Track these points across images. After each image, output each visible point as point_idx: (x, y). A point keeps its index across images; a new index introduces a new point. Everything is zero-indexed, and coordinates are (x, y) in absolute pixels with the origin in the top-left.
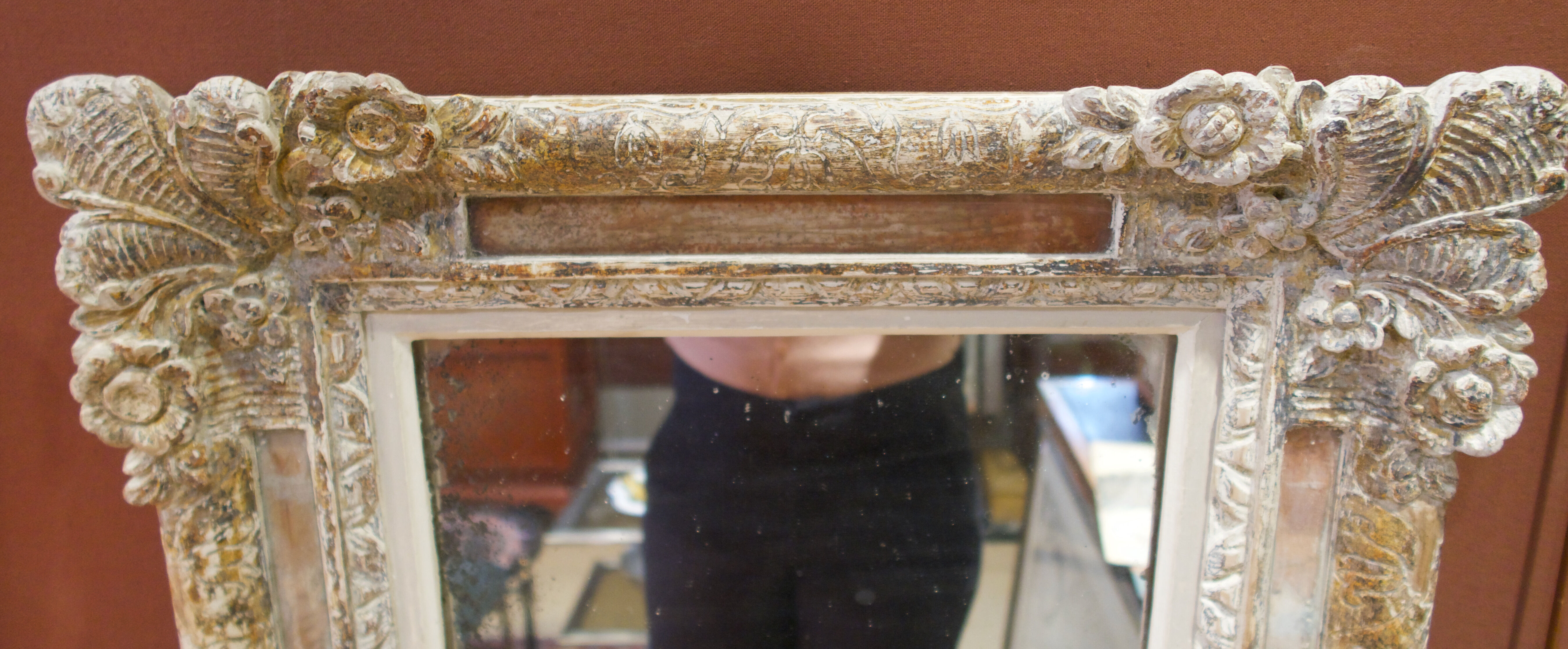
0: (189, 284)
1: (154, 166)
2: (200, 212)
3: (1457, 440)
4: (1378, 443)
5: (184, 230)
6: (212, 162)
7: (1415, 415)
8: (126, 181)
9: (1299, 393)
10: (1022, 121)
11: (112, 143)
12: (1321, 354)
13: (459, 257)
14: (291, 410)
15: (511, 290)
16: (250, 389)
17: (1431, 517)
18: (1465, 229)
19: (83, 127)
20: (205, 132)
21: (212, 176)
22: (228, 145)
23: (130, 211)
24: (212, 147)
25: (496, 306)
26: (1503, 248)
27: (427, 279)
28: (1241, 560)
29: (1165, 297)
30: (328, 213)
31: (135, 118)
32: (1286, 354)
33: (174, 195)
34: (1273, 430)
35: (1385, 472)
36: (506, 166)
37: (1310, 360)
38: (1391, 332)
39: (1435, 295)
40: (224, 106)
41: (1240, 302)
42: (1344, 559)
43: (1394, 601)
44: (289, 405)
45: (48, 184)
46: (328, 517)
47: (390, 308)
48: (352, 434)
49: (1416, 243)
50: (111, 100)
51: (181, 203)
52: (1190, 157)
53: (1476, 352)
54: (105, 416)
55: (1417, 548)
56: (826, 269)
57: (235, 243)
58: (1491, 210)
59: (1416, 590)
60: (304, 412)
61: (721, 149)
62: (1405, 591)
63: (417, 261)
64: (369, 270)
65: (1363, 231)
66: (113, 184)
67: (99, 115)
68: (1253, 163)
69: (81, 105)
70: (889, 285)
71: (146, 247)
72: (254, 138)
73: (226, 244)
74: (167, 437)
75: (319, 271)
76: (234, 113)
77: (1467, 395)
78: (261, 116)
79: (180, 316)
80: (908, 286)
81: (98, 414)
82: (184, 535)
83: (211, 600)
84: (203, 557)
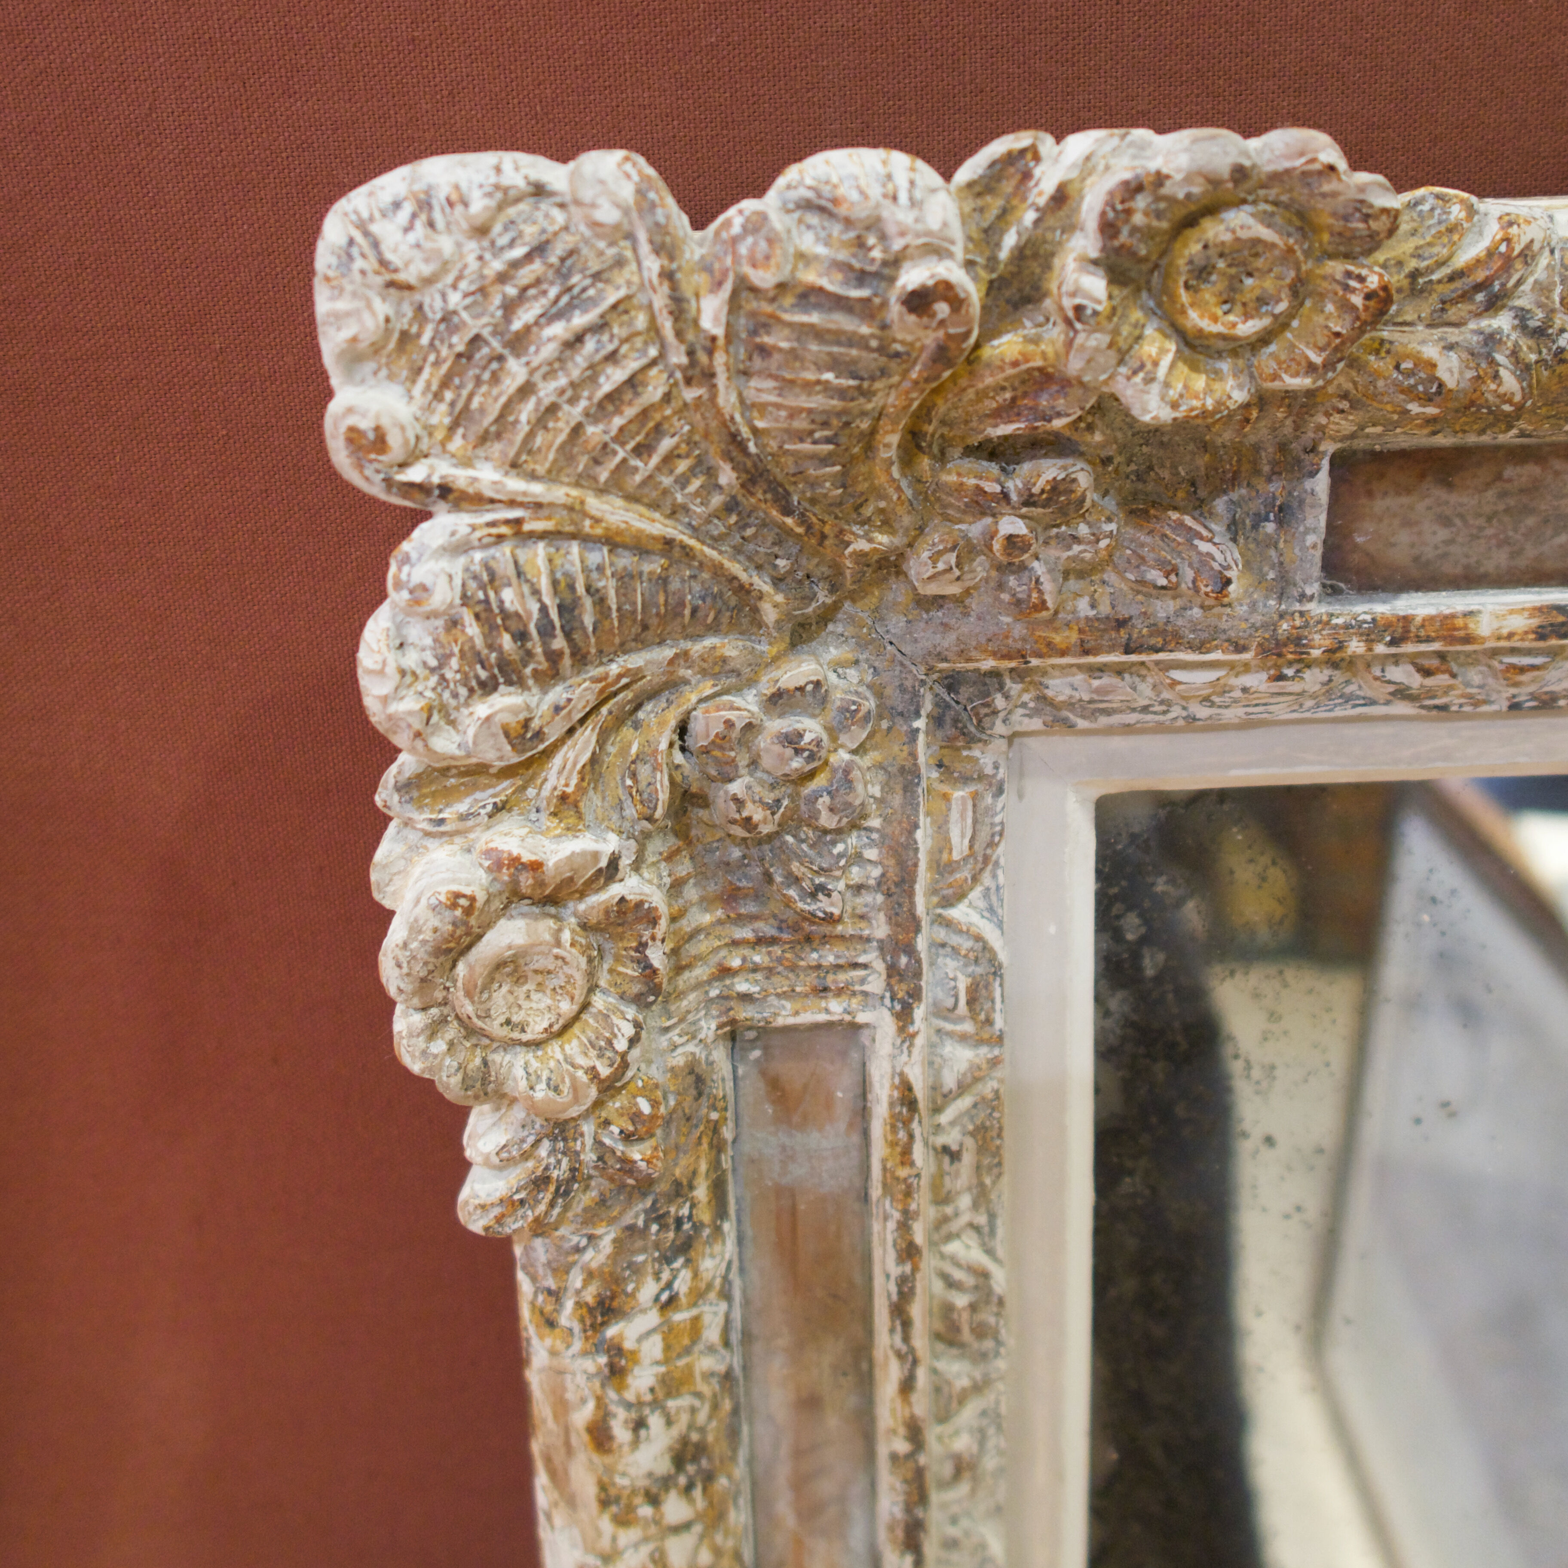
0: (669, 689)
1: (654, 392)
2: (731, 506)
5: (687, 552)
6: (810, 376)
8: (577, 430)
11: (558, 330)
13: (1303, 598)
14: (842, 977)
15: (1403, 674)
16: (745, 933)
19: (482, 291)
20: (813, 296)
21: (794, 413)
22: (865, 330)
23: (575, 509)
24: (818, 333)
25: (1339, 712)
27: (1217, 656)
30: (1029, 501)
31: (619, 263)
33: (682, 466)
36: (1524, 369)
40: (875, 224)
44: (838, 968)
45: (368, 442)
46: (903, 1225)
47: (1082, 724)
48: (968, 1027)
50: (560, 217)
51: (696, 484)
54: (452, 1031)
57: (777, 581)
60: (876, 984)
63: (1196, 612)
64: (1074, 637)
66: (539, 440)
67: (528, 257)
69: (481, 231)
71: (600, 602)
72: (942, 309)
73: (761, 583)
74: (592, 1071)
75: (948, 642)
76: (897, 245)
78: (958, 250)
79: (644, 771)
81: (433, 1030)
82: (589, 1296)
83: (636, 1443)
84: (628, 1345)
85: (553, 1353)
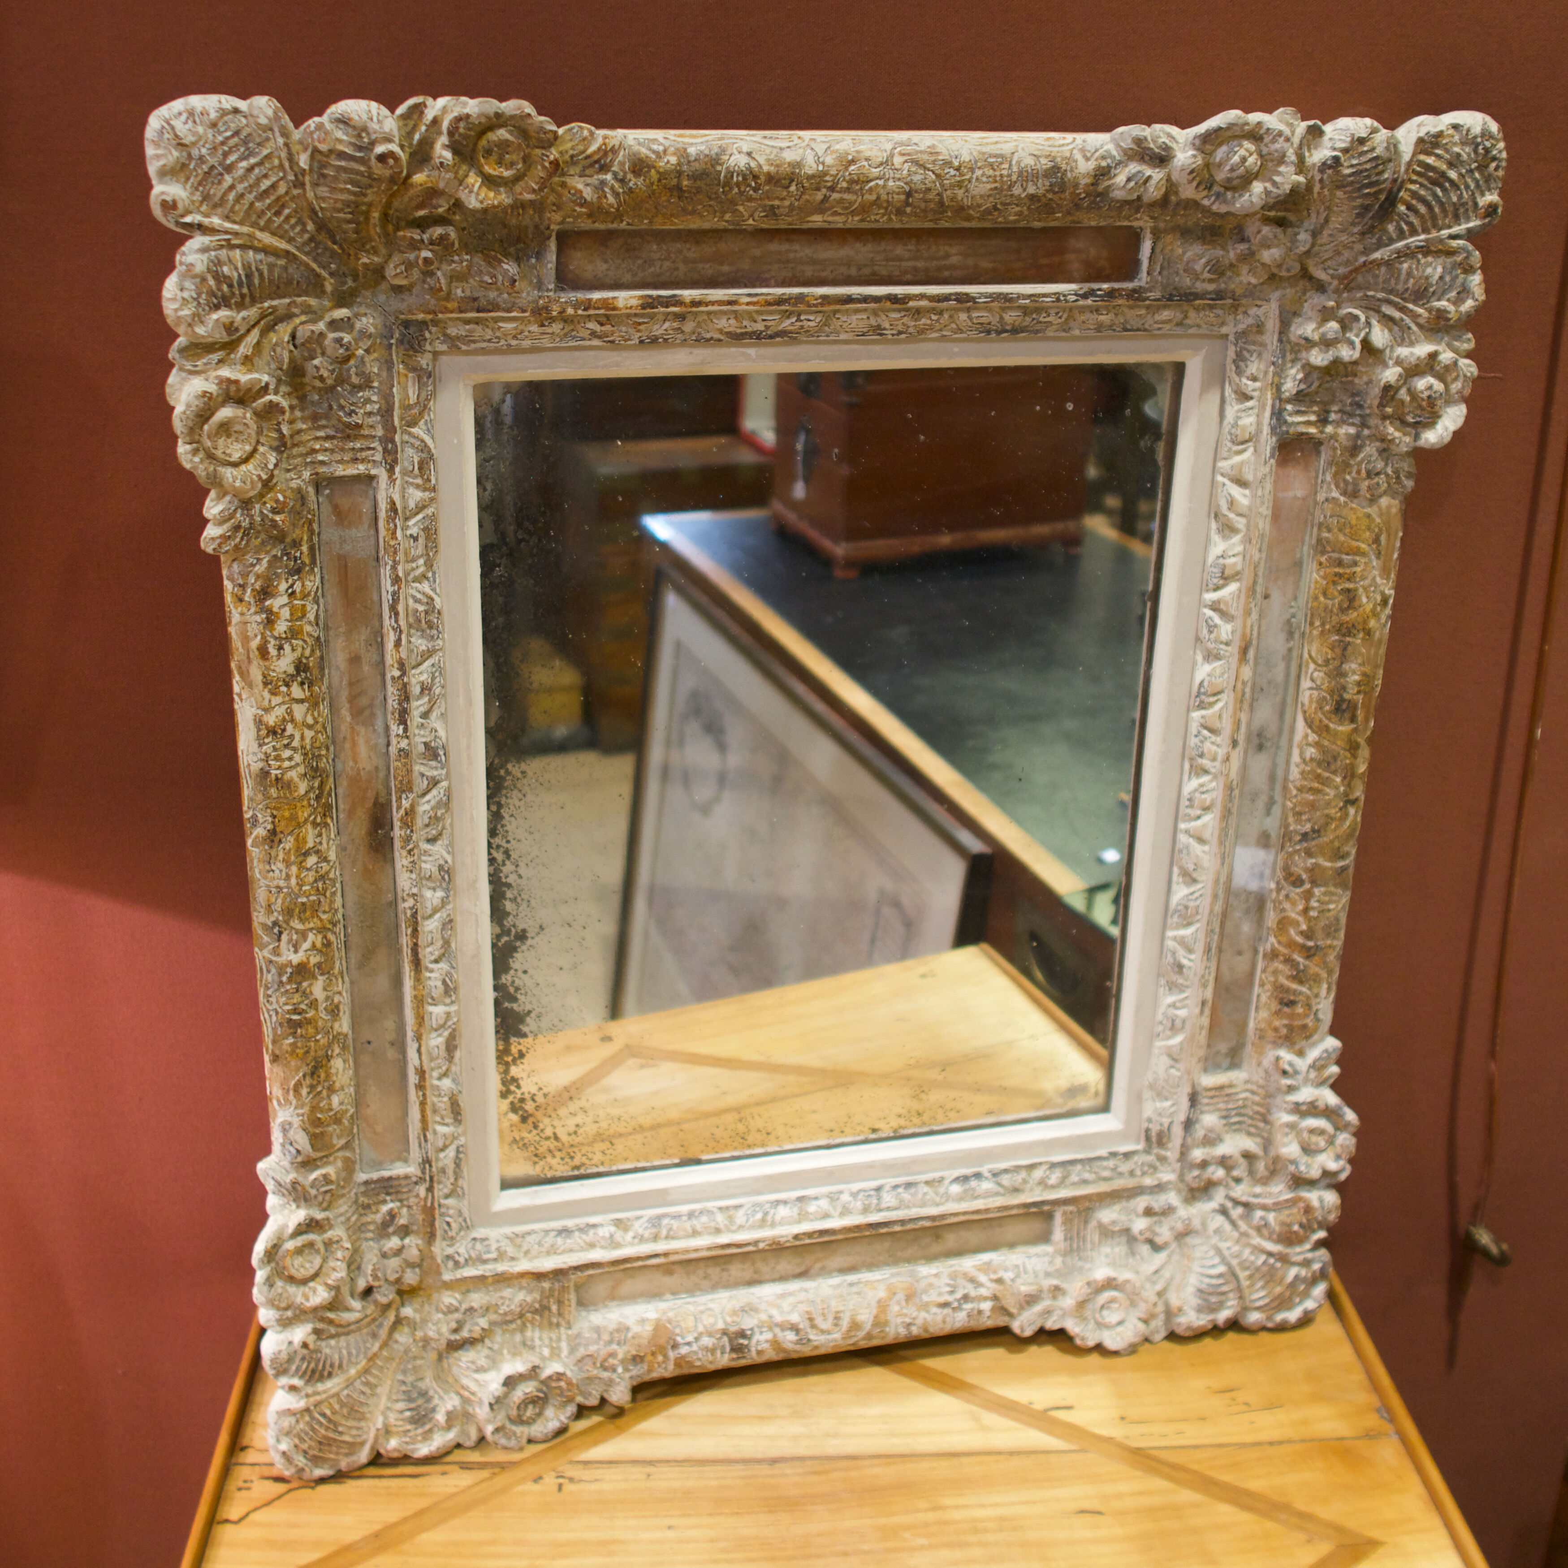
0: (288, 316)
1: (282, 189)
2: (312, 239)
3: (1417, 437)
4: (1354, 449)
5: (295, 257)
6: (342, 186)
7: (1384, 418)
8: (252, 204)
9: (1289, 407)
10: (1078, 156)
11: (244, 164)
12: (1309, 369)
13: (548, 290)
14: (364, 454)
15: (593, 325)
16: (321, 434)
17: (1394, 510)
18: (1426, 250)
19: (215, 148)
20: (342, 155)
21: (336, 201)
22: (362, 169)
23: (251, 236)
24: (345, 170)
25: (571, 344)
26: (1455, 265)
27: (514, 314)
28: (1239, 567)
29: (1180, 324)
30: (432, 243)
31: (268, 139)
32: (1280, 373)
33: (293, 221)
34: (1268, 442)
35: (1359, 472)
36: (617, 195)
37: (1300, 376)
38: (1366, 344)
39: (1402, 309)
40: (365, 129)
41: (1241, 327)
42: (1323, 559)
43: (1365, 589)
44: (362, 450)
45: (169, 206)
46: (394, 568)
47: (464, 347)
48: (419, 481)
49: (1388, 263)
50: (244, 121)
51: (298, 229)
52: (1216, 188)
53: (1433, 356)
54: (201, 455)
55: (1383, 538)
56: (893, 299)
57: (332, 274)
58: (1445, 232)
59: (1382, 578)
60: (378, 457)
61: (818, 180)
62: (1374, 579)
63: (505, 296)
64: (456, 305)
65: (1347, 254)
66: (237, 208)
67: (233, 136)
68: (1267, 192)
69: (214, 125)
70: (946, 316)
71: (261, 275)
72: (391, 162)
73: (324, 274)
74: (259, 476)
75: (403, 306)
76: (373, 137)
77: (1425, 395)
78: (397, 140)
79: (278, 349)
80: (963, 316)
81: (195, 452)
82: (258, 586)
83: (279, 656)
84: (275, 609)
85: (242, 614)
